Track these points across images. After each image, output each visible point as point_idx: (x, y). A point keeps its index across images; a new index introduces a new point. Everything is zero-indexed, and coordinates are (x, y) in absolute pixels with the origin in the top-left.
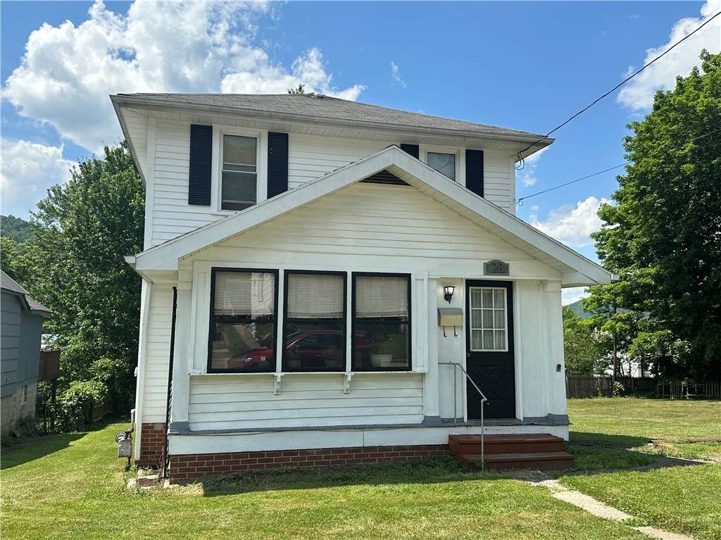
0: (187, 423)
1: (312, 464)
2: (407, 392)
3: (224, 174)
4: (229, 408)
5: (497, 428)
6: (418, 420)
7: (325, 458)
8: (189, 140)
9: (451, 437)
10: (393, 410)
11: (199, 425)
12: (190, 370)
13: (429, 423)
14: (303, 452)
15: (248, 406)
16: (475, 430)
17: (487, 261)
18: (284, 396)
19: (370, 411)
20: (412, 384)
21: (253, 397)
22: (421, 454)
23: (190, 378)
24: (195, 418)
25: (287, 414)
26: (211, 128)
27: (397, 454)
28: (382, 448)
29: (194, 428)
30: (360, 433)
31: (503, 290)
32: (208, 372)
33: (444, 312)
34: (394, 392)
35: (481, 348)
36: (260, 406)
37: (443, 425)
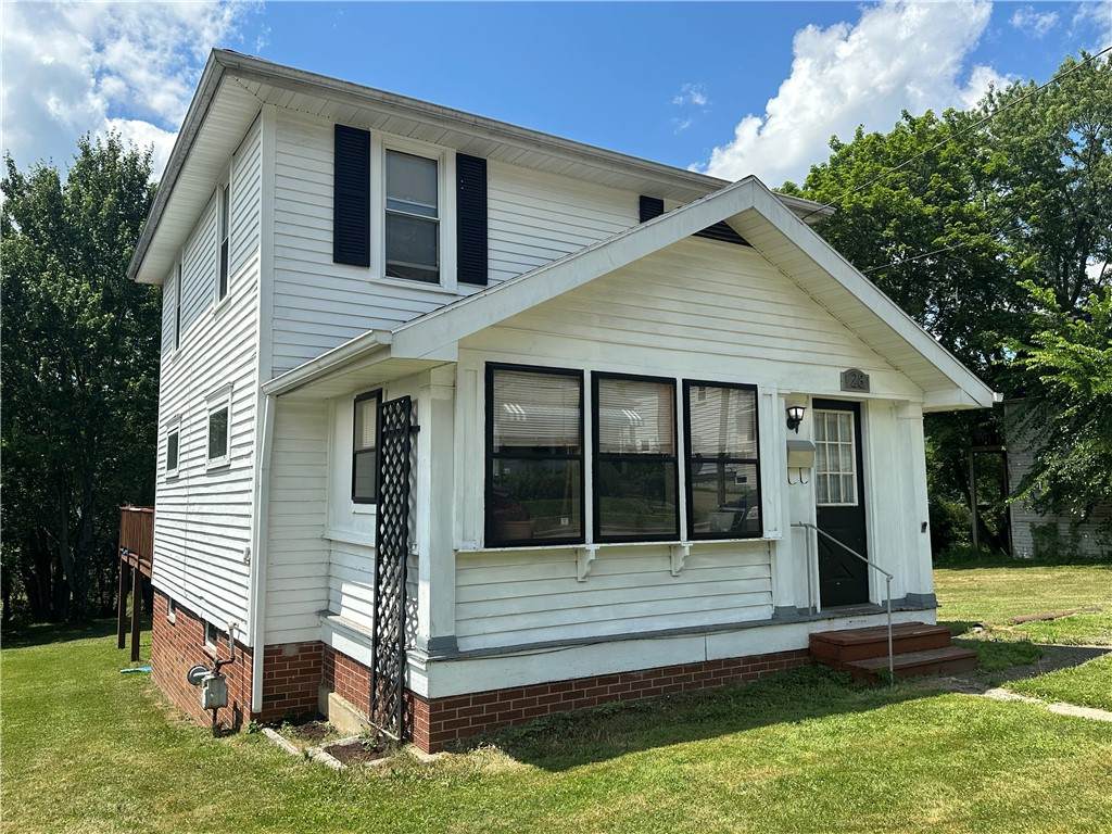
0: (453, 639)
1: (637, 694)
2: (751, 571)
3: (388, 214)
4: (515, 607)
5: (862, 618)
6: (766, 613)
7: (656, 683)
8: (333, 151)
9: (812, 636)
10: (738, 601)
11: (469, 639)
12: (457, 543)
13: (783, 617)
14: (625, 675)
15: (541, 604)
16: (840, 625)
17: (844, 370)
18: (591, 584)
19: (707, 604)
20: (758, 558)
21: (546, 588)
22: (776, 665)
23: (457, 558)
24: (465, 629)
25: (597, 614)
26: (366, 135)
27: (747, 670)
28: (729, 662)
29: (464, 646)
30: (699, 641)
31: (849, 416)
32: (486, 546)
33: (791, 447)
34: (735, 570)
35: (827, 502)
36: (561, 601)
37: (802, 619)
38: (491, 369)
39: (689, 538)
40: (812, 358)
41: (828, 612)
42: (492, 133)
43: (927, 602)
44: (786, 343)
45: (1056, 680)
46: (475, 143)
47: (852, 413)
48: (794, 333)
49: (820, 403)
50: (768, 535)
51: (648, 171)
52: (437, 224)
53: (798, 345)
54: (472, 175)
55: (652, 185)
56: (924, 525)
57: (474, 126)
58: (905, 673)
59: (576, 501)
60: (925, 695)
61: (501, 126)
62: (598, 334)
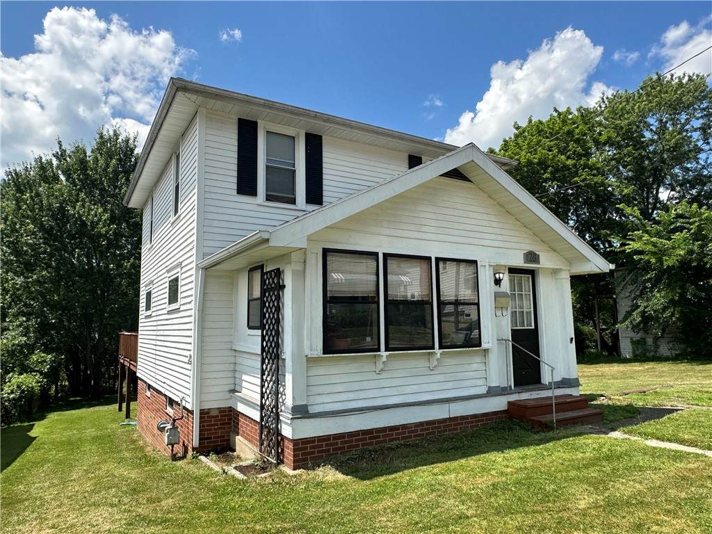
0: (306, 406)
1: (410, 437)
2: (475, 366)
3: (267, 167)
4: (340, 388)
5: (537, 392)
6: (483, 390)
7: (421, 430)
8: (237, 132)
9: (509, 403)
10: (468, 383)
11: (315, 406)
12: (307, 352)
13: (492, 392)
14: (404, 426)
15: (356, 386)
16: (525, 396)
17: (525, 252)
18: (384, 375)
19: (450, 385)
20: (478, 359)
21: (358, 377)
22: (489, 419)
23: (307, 361)
24: (312, 400)
25: (387, 392)
26: (255, 124)
27: (472, 422)
28: (463, 418)
29: (312, 410)
30: (446, 406)
31: (528, 278)
32: (323, 354)
33: (497, 295)
34: (466, 366)
35: (517, 326)
36: (365, 385)
37: (503, 393)
38: (326, 252)
39: (440, 348)
40: (508, 245)
41: (518, 389)
42: (325, 121)
43: (574, 383)
44: (493, 237)
45: (649, 426)
46: (316, 127)
47: (530, 276)
48: (498, 231)
49: (512, 270)
50: (484, 346)
51: (413, 141)
52: (295, 171)
53: (500, 238)
54: (314, 145)
55: (415, 149)
56: (572, 339)
57: (315, 117)
58: (563, 423)
59: (375, 328)
60: (574, 435)
61: (330, 117)
62: (387, 232)
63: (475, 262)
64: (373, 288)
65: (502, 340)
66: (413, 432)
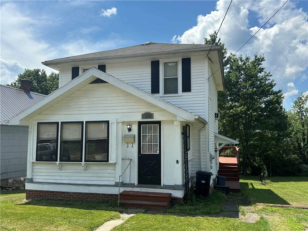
0: (32, 179)
1: (70, 198)
2: (109, 171)
4: (45, 174)
6: (113, 183)
10: (104, 179)
17: (143, 113)
19: (94, 178)
20: (111, 168)
21: (52, 171)
23: (32, 163)
24: (34, 177)
25: (64, 178)
26: (78, 68)
27: (103, 197)
29: (34, 181)
31: (157, 125)
32: (36, 161)
33: (125, 137)
34: (103, 171)
35: (147, 153)
36: (54, 174)
37: (123, 186)
38: (38, 123)
39: (85, 162)
44: (121, 108)
48: (125, 104)
50: (111, 161)
53: (126, 107)
56: (177, 161)
63: (108, 122)
64: (56, 136)
65: (129, 159)
66: (72, 196)
